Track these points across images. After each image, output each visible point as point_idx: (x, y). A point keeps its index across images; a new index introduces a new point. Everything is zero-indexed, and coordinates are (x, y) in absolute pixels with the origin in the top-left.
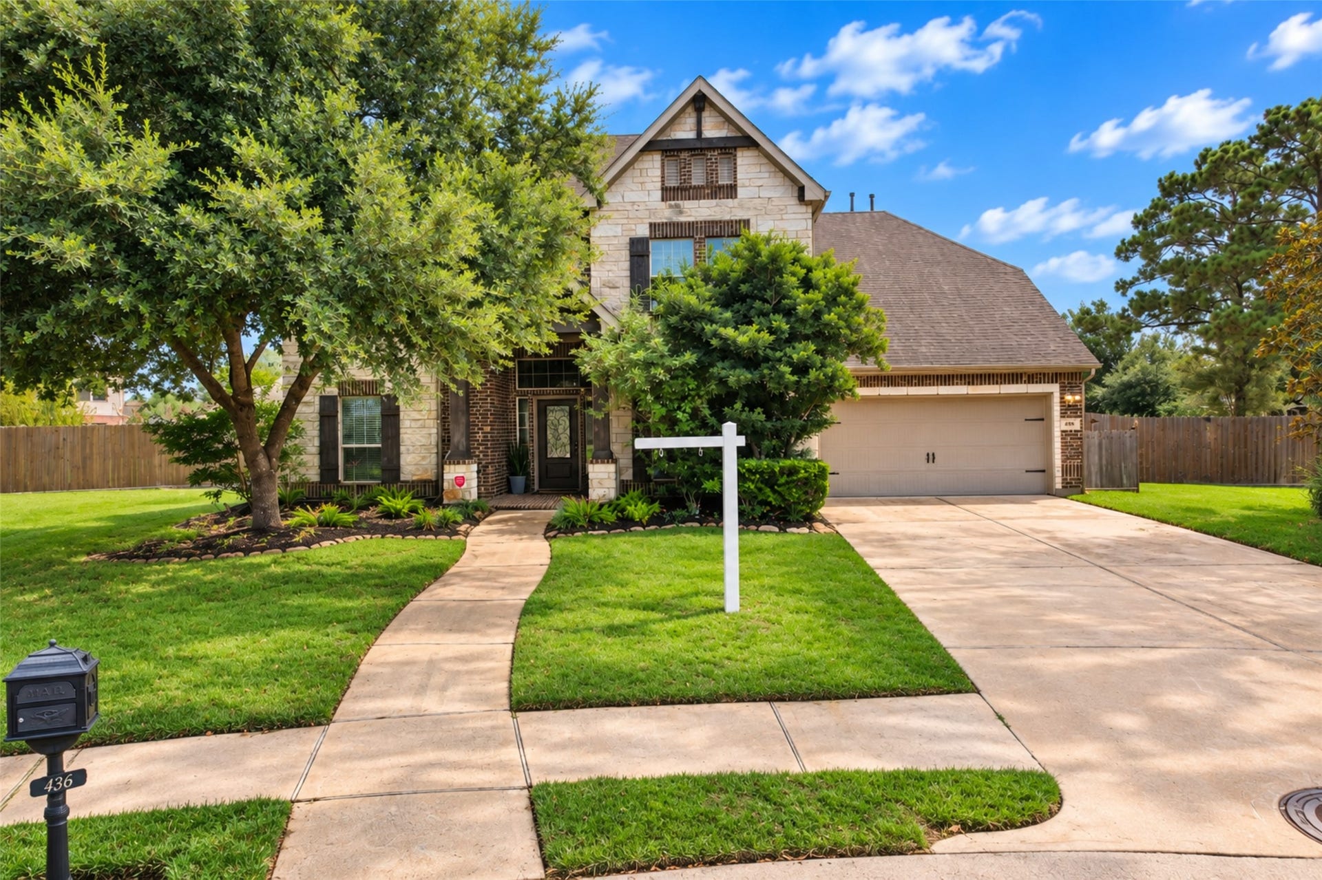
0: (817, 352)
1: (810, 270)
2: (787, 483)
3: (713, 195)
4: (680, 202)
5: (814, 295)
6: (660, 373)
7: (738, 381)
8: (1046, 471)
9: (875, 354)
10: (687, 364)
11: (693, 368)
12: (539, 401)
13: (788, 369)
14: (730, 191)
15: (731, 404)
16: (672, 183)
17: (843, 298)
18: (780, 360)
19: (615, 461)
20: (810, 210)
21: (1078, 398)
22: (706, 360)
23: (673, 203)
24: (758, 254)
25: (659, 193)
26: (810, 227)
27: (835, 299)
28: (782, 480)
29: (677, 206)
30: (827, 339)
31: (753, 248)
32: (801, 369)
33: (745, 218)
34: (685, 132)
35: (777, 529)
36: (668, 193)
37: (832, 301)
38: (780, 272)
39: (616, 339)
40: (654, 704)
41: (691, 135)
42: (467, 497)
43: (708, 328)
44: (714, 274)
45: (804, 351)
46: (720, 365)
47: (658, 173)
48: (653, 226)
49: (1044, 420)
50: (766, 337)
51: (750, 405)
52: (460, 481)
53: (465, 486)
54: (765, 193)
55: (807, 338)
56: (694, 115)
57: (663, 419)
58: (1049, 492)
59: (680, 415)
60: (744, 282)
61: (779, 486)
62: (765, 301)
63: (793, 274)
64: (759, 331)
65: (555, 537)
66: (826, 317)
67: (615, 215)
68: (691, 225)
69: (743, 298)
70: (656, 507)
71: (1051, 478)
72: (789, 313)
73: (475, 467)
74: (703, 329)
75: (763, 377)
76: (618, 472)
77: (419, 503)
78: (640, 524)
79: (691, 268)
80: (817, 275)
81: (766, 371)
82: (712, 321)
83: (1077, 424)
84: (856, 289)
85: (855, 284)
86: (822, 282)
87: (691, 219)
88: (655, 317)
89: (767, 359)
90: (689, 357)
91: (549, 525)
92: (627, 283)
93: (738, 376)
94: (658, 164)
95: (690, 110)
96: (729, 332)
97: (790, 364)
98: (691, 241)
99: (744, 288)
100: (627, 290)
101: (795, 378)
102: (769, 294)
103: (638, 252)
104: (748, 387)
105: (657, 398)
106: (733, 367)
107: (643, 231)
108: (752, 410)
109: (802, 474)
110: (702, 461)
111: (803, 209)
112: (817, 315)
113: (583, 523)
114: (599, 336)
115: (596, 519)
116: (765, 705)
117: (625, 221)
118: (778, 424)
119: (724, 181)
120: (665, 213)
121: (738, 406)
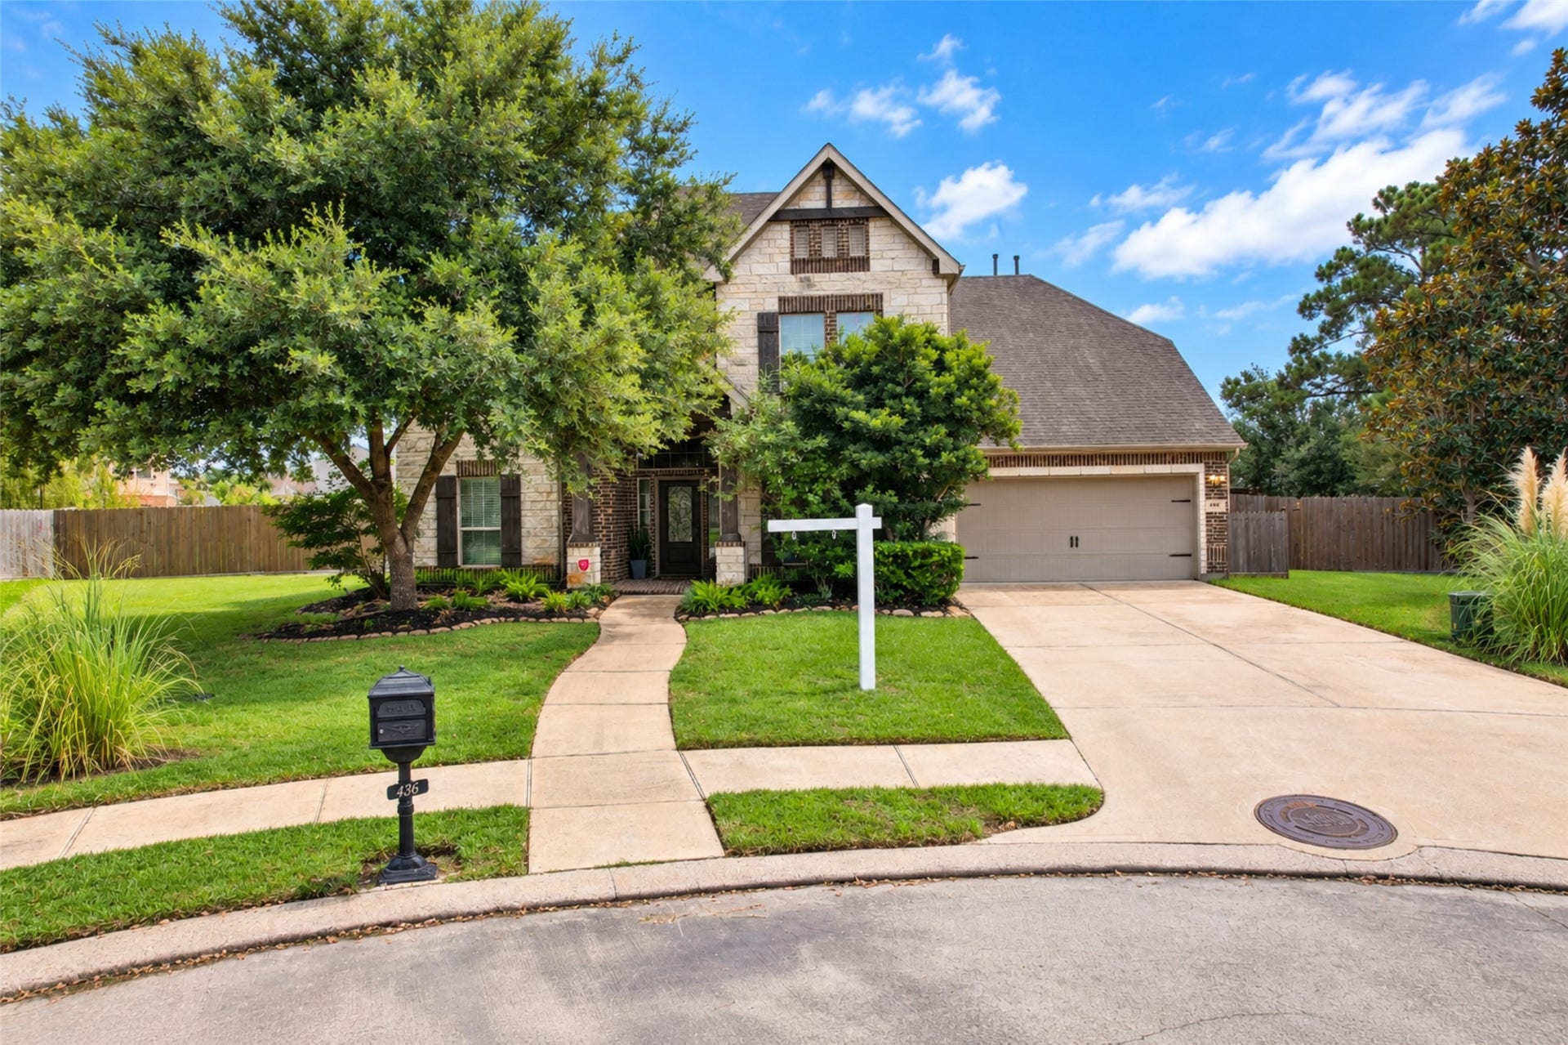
0: (949, 435)
1: (943, 351)
2: (921, 566)
3: (846, 269)
4: (810, 275)
5: (948, 378)
6: (792, 457)
7: (869, 465)
8: (1191, 555)
9: (1009, 436)
10: (819, 448)
11: (823, 450)
12: (660, 482)
13: (920, 453)
14: (863, 264)
15: (862, 488)
16: (802, 254)
17: (974, 381)
18: (912, 444)
19: (744, 545)
20: (945, 282)
21: (1222, 478)
22: (838, 442)
23: (803, 275)
24: (891, 336)
25: (788, 265)
26: (945, 301)
27: (967, 382)
28: (917, 563)
29: (808, 280)
30: (958, 423)
31: (885, 329)
32: (932, 452)
33: (878, 291)
34: (814, 201)
35: (910, 613)
36: (798, 266)
37: (963, 384)
38: (912, 355)
39: (746, 421)
40: (797, 745)
41: (821, 205)
42: (591, 582)
43: (840, 411)
44: (846, 354)
45: (936, 434)
46: (852, 447)
47: (788, 244)
48: (782, 300)
49: (1190, 501)
50: (897, 421)
51: (882, 487)
52: (584, 565)
53: (588, 570)
54: (899, 266)
55: (939, 420)
56: (823, 182)
57: (793, 502)
58: (1195, 577)
59: (811, 497)
60: (876, 364)
61: (914, 569)
62: (898, 384)
63: (926, 357)
64: (890, 415)
65: (687, 619)
66: (958, 401)
67: (742, 288)
68: (822, 299)
69: (875, 380)
70: (788, 591)
71: (1197, 561)
72: (921, 395)
73: (597, 551)
74: (834, 411)
75: (895, 459)
76: (747, 556)
77: (544, 588)
78: (770, 607)
79: (822, 348)
80: (949, 357)
81: (898, 454)
82: (844, 404)
83: (1222, 506)
84: (989, 370)
85: (986, 366)
86: (955, 364)
87: (821, 293)
88: (785, 398)
89: (899, 442)
90: (821, 441)
91: (678, 608)
92: (755, 360)
93: (870, 459)
94: (787, 235)
95: (820, 177)
96: (860, 415)
97: (923, 447)
98: (821, 317)
99: (875, 369)
100: (755, 369)
101: (927, 461)
102: (901, 377)
103: (767, 327)
104: (879, 470)
105: (788, 481)
106: (865, 450)
107: (772, 306)
108: (883, 492)
109: (936, 558)
110: (835, 543)
111: (939, 282)
112: (949, 397)
113: (712, 606)
114: (730, 417)
115: (727, 603)
116: (891, 747)
117: (753, 295)
118: (912, 506)
119: (856, 252)
120: (793, 287)
121: (870, 488)
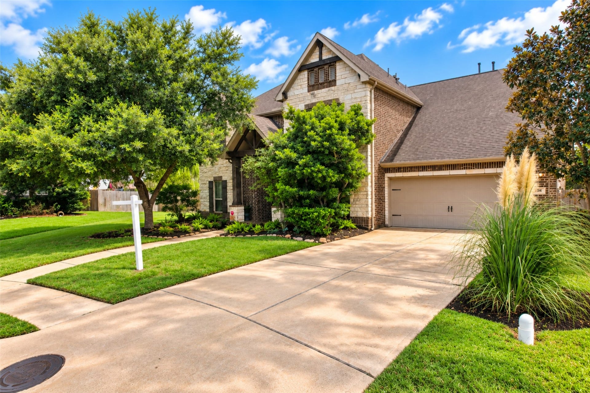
3: (327, 86)
14: (334, 83)
16: (312, 82)
23: (312, 92)
25: (307, 89)
26: (367, 94)
29: (314, 94)
34: (315, 59)
36: (310, 88)
41: (318, 59)
42: (236, 219)
47: (307, 79)
48: (306, 105)
52: (232, 213)
53: (234, 215)
54: (347, 81)
73: (241, 208)
87: (319, 99)
94: (306, 76)
95: (316, 48)
107: (302, 107)
119: (331, 78)
120: (309, 99)
